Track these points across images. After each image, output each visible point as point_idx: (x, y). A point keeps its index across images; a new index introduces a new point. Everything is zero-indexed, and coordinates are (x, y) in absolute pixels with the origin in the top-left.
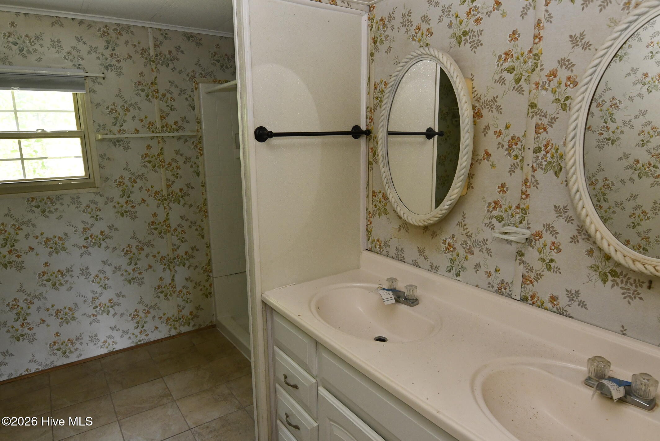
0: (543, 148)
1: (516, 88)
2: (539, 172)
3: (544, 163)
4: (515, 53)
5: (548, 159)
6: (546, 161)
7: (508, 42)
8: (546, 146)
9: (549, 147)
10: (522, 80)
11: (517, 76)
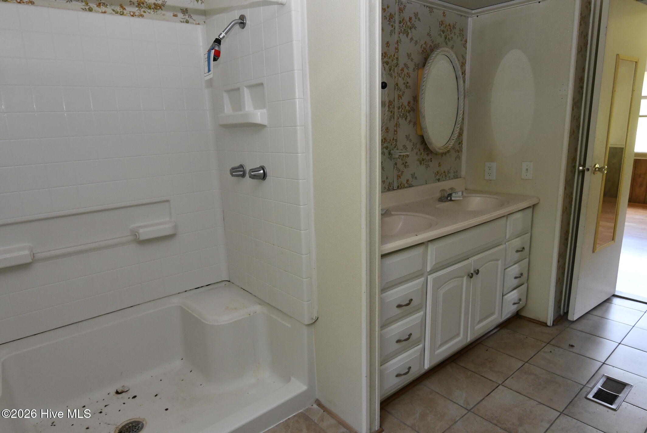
0: (401, 107)
1: (390, 74)
2: (400, 119)
3: (402, 115)
4: (389, 54)
5: (403, 113)
6: (402, 113)
7: (385, 47)
8: (402, 106)
9: (403, 107)
10: (392, 70)
11: (390, 67)
